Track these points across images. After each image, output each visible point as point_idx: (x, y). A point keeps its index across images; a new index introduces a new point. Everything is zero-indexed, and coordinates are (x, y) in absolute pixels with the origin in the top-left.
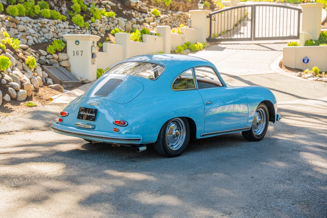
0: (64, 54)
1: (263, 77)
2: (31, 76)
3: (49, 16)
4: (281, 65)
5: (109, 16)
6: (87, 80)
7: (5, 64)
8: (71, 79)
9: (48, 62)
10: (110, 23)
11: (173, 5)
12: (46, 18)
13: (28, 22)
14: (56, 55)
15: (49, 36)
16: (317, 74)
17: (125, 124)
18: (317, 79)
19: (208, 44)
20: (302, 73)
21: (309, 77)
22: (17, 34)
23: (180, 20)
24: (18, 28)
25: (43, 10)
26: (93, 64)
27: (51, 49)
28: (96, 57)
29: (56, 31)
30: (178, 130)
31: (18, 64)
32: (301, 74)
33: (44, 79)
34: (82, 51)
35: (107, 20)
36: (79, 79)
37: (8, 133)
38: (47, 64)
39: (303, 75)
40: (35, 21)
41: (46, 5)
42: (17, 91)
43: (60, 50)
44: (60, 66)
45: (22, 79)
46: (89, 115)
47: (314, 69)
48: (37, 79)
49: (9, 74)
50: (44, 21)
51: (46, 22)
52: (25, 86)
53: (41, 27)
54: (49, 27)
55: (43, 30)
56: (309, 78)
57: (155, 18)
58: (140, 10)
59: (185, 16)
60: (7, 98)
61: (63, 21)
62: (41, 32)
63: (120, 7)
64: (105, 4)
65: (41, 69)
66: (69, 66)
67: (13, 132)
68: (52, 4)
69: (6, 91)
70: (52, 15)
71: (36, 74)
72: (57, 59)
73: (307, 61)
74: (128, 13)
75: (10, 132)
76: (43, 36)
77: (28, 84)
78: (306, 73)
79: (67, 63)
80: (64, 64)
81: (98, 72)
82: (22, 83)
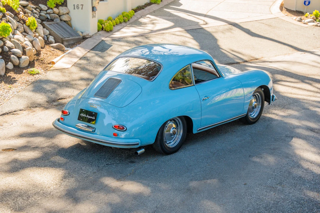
0: (64, 8)
1: (264, 24)
2: (31, 39)
4: (281, 8)
6: (88, 35)
7: (7, 31)
8: (72, 35)
9: (49, 17)
14: (56, 9)
16: (317, 18)
17: (124, 129)
18: (317, 24)
20: (303, 17)
21: (309, 22)
26: (94, 17)
27: (51, 3)
28: (96, 10)
30: (176, 128)
31: (19, 26)
32: (301, 19)
33: (46, 36)
34: (83, 5)
36: (80, 34)
37: (12, 113)
38: (47, 20)
39: (303, 19)
42: (19, 58)
43: (61, 4)
44: (61, 20)
45: (23, 44)
46: (89, 118)
47: (314, 13)
48: (39, 40)
49: (10, 41)
52: (27, 52)
56: (309, 24)
60: (10, 66)
65: (42, 27)
66: (69, 19)
67: (17, 112)
69: (9, 59)
71: (37, 34)
72: (58, 13)
73: (308, 3)
75: (14, 112)
77: (30, 49)
78: (307, 17)
79: (68, 17)
80: (65, 18)
81: (99, 24)
82: (24, 48)
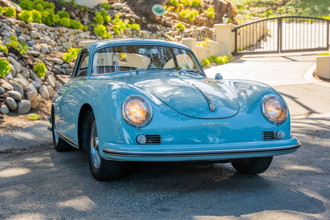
1: (300, 87)
2: (38, 86)
3: (69, 25)
4: (314, 76)
5: (133, 28)
7: (3, 68)
9: (64, 71)
10: (134, 35)
11: (197, 22)
12: (66, 27)
13: (44, 29)
14: (73, 63)
15: (67, 45)
19: (234, 58)
22: (29, 41)
23: (204, 35)
24: (31, 35)
25: (62, 19)
29: (76, 40)
31: (24, 71)
35: (131, 32)
38: (62, 73)
40: (52, 28)
41: (66, 14)
42: (18, 101)
45: (26, 88)
48: (48, 88)
49: (9, 82)
50: (63, 30)
51: (65, 31)
52: (29, 96)
53: (58, 36)
54: (68, 36)
55: (61, 39)
57: (180, 32)
58: (164, 25)
59: (209, 31)
60: (4, 110)
61: (84, 31)
62: (58, 40)
63: (145, 21)
64: (129, 17)
65: (53, 78)
68: (72, 15)
69: (4, 101)
70: (72, 24)
71: (47, 83)
74: (153, 27)
76: (61, 45)
77: (33, 93)
82: (25, 91)
